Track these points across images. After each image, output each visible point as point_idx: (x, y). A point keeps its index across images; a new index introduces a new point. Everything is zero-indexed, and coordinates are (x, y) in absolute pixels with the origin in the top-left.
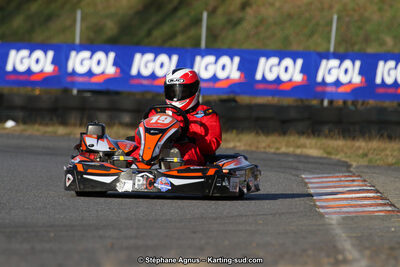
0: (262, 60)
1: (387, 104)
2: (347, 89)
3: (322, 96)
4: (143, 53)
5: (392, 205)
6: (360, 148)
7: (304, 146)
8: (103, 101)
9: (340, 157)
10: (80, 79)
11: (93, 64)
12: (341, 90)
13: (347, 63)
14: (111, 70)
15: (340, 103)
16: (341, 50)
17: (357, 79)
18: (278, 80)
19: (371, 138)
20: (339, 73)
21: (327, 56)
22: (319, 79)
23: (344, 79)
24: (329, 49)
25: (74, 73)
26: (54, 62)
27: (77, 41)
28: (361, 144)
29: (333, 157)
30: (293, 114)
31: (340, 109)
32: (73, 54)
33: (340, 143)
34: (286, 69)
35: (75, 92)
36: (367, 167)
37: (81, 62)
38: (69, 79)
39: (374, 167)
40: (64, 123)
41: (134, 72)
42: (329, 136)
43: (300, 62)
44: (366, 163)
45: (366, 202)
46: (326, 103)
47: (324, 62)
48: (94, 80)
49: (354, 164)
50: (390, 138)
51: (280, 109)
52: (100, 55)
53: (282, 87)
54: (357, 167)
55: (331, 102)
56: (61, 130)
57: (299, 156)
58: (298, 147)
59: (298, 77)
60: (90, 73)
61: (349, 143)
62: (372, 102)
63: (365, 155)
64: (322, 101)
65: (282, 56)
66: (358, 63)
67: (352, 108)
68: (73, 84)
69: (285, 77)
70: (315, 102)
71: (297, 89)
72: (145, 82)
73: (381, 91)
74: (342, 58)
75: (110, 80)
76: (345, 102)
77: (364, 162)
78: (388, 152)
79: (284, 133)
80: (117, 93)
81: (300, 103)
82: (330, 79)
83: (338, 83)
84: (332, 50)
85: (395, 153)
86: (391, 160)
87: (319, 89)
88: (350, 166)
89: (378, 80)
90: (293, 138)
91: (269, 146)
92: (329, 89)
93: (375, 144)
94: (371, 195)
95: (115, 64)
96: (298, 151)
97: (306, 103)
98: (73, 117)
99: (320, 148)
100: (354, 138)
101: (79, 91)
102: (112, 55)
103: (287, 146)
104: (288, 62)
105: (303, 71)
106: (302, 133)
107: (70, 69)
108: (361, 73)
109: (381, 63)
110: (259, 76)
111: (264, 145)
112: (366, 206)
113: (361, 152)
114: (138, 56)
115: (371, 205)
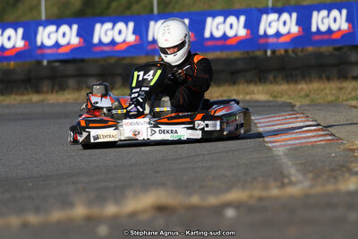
0: (209, 20)
1: (324, 49)
2: (287, 39)
3: (265, 47)
4: (102, 23)
5: (331, 135)
6: (302, 90)
7: (253, 93)
8: (71, 69)
9: (285, 99)
10: (49, 51)
11: (58, 37)
12: (282, 40)
13: (285, 16)
14: (75, 41)
15: (282, 52)
16: (279, 5)
17: (295, 29)
18: (225, 36)
19: (311, 81)
20: (278, 25)
21: (267, 11)
22: (261, 32)
23: (284, 30)
24: (267, 4)
25: (43, 46)
26: (24, 38)
27: (43, 17)
28: (303, 87)
29: (279, 100)
30: (241, 65)
31: (282, 58)
32: (41, 29)
33: (284, 87)
34: (231, 26)
35: (45, 63)
36: (309, 105)
37: (48, 36)
38: (39, 52)
39: (316, 105)
40: (38, 91)
41: (96, 40)
42: (275, 81)
43: (242, 19)
44: (308, 103)
45: (309, 134)
46: (269, 53)
47: (264, 17)
48: (61, 50)
49: (298, 104)
50: (328, 79)
51: (228, 62)
52: (64, 28)
53: (229, 42)
54: (300, 107)
55: (273, 52)
56: (35, 98)
57: (248, 102)
58: (247, 94)
59: (242, 32)
60: (57, 45)
61: (292, 86)
62: (310, 49)
63: (307, 96)
64: (266, 52)
65: (226, 14)
66: (294, 15)
67: (293, 55)
68: (43, 56)
69: (230, 33)
70: (259, 53)
71: (242, 42)
72: (106, 49)
73: (317, 38)
74: (279, 12)
75: (75, 49)
76: (286, 51)
77: (306, 101)
78: (327, 91)
79: (234, 83)
80: (82, 61)
81: (246, 55)
82: (271, 31)
83: (278, 34)
84: (270, 5)
85: (334, 92)
86: (330, 98)
87: (262, 41)
88: (294, 106)
89: (314, 29)
90: (242, 87)
91: (221, 95)
92: (271, 40)
93: (315, 85)
94: (314, 128)
95: (78, 34)
96: (248, 97)
97: (251, 54)
98: (46, 85)
99: (267, 94)
100: (296, 82)
101: (48, 62)
102: (75, 27)
103: (238, 93)
104: (232, 19)
105: (246, 26)
106: (249, 82)
107: (39, 43)
108: (297, 24)
109: (315, 14)
110: (207, 34)
111: (216, 95)
112: (309, 137)
113: (303, 93)
114: (98, 26)
115: (313, 137)
